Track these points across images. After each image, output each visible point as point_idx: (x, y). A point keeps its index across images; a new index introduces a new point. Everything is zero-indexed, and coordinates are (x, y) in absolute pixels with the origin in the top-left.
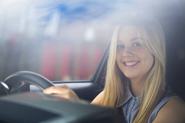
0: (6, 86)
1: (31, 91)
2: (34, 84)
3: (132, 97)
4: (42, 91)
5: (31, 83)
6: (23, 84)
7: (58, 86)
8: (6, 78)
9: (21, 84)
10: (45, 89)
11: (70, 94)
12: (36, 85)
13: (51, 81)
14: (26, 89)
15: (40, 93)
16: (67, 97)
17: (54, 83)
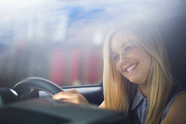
0: (15, 93)
1: (41, 97)
2: (43, 90)
3: (143, 99)
4: (51, 97)
5: (40, 89)
6: (32, 90)
7: (67, 91)
8: (15, 85)
9: (30, 90)
10: (54, 94)
11: (80, 98)
12: (45, 91)
13: (60, 86)
14: (36, 95)
15: (49, 99)
16: (76, 101)
17: (64, 88)
